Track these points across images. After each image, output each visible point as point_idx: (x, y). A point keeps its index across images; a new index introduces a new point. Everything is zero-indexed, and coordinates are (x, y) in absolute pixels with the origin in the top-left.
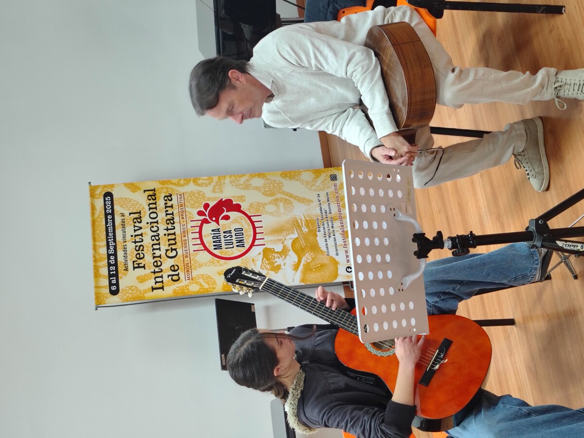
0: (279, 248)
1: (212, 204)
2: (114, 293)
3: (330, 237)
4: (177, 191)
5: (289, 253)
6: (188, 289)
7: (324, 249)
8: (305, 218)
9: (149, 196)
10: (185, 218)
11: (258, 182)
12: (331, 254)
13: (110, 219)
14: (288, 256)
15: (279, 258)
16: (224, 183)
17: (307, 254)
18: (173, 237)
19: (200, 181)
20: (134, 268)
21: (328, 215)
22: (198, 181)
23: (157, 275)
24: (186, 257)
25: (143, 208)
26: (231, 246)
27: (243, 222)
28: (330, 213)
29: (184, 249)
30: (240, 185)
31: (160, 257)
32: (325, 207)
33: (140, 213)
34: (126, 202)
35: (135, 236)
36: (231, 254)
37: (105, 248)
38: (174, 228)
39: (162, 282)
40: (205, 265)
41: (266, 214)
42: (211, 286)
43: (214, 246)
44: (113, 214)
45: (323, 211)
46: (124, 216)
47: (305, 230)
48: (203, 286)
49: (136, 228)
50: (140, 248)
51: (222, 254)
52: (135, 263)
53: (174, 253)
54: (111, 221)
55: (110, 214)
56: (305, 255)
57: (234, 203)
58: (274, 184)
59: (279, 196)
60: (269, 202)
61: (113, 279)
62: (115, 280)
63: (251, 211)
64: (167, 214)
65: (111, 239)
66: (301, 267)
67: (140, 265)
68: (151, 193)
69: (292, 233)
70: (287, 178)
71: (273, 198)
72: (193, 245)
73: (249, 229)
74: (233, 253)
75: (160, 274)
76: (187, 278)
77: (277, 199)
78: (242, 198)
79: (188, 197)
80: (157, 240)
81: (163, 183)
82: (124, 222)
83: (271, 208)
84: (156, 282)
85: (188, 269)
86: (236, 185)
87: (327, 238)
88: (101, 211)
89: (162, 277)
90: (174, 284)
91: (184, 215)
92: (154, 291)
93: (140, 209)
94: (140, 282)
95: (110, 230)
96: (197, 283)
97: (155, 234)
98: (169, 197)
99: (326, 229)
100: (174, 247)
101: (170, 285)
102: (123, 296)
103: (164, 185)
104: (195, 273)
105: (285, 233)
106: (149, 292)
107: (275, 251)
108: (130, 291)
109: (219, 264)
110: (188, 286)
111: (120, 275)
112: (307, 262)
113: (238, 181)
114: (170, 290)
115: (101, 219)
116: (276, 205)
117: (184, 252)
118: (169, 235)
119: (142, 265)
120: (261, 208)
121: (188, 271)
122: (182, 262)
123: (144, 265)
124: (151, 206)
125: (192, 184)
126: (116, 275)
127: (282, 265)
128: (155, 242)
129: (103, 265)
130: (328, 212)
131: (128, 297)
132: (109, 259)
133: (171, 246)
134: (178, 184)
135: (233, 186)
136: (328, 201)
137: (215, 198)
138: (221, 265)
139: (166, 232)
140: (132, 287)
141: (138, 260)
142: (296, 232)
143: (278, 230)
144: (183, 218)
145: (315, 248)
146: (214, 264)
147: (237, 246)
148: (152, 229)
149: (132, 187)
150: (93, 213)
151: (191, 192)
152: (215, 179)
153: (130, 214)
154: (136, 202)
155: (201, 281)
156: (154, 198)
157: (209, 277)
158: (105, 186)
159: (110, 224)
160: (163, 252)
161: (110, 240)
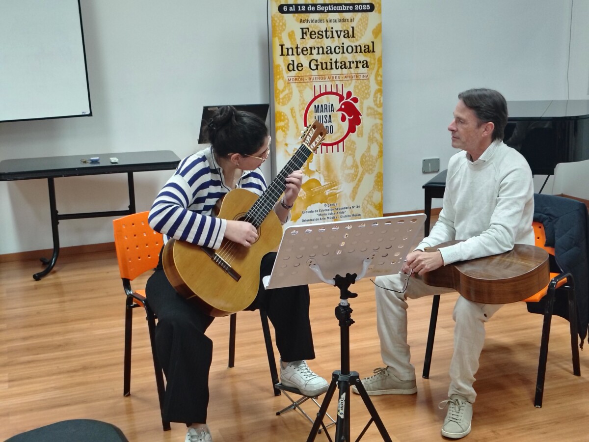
0: (312, 167)
1: (357, 105)
2: (281, 9)
3: (320, 215)
4: (371, 73)
6: (280, 78)
7: (309, 209)
8: (338, 193)
9: (368, 46)
10: (346, 79)
11: (375, 150)
12: (303, 215)
13: (349, 8)
14: (304, 175)
16: (375, 118)
17: (305, 193)
18: (329, 67)
19: (379, 95)
20: (302, 29)
21: (340, 215)
22: (379, 94)
23: (295, 50)
24: (310, 79)
25: (357, 40)
27: (339, 134)
29: (317, 77)
30: (373, 133)
31: (311, 54)
32: (348, 212)
33: (353, 37)
34: (364, 24)
35: (332, 32)
36: (309, 121)
37: (322, 3)
38: (337, 69)
39: (288, 55)
40: (300, 96)
41: (344, 157)
42: (281, 100)
43: (318, 106)
44: (354, 11)
45: (343, 210)
46: (351, 21)
47: (327, 192)
48: (282, 92)
49: (339, 33)
50: (320, 35)
51: (310, 112)
52: (307, 30)
53: (313, 67)
54: (348, 9)
55: (353, 8)
56: (304, 191)
57: (356, 126)
58: (372, 165)
59: (360, 169)
60: (355, 160)
61: (293, 8)
62: (292, 10)
63: (348, 143)
64: (350, 62)
65: (331, 8)
67: (304, 35)
68: (371, 48)
69: (325, 180)
70: (376, 178)
71: (359, 164)
72: (320, 86)
73: (332, 140)
75: (295, 53)
76: (289, 78)
77: (358, 168)
78: (361, 134)
79: (365, 83)
80: (327, 52)
81: (380, 61)
82: (345, 21)
83: (349, 161)
84: (288, 49)
85: (299, 80)
86: (373, 130)
87: (319, 213)
89: (293, 54)
90: (285, 65)
91: (349, 79)
92: (280, 47)
93: (356, 37)
94: (289, 34)
95: (339, 8)
96: (285, 87)
97: (333, 50)
98: (366, 65)
99: (326, 212)
100: (319, 67)
101: (284, 62)
102: (277, 17)
103: (378, 61)
104: (294, 86)
105: (326, 173)
106: (280, 42)
107: (310, 163)
108: (281, 24)
109: (301, 109)
110: (283, 79)
111: (296, 15)
113: (377, 132)
114: (280, 61)
116: (353, 166)
117: (314, 77)
118: (331, 63)
119: (305, 37)
120: (350, 152)
121: (296, 79)
122: (305, 75)
123: (305, 39)
124: (359, 48)
125: (377, 87)
126: (297, 12)
128: (325, 50)
130: (343, 215)
131: (276, 21)
132: (312, 5)
133: (320, 64)
134: (377, 75)
135: (373, 126)
136: (353, 215)
137: (362, 108)
138: (300, 111)
139: (334, 60)
140: (285, 25)
141: (309, 33)
142: (326, 183)
143: (328, 167)
144: (346, 77)
145: (311, 200)
146: (301, 104)
148: (337, 48)
149: (378, 31)
151: (370, 87)
152: (380, 110)
153: (353, 28)
154: (363, 34)
155: (287, 92)
156: (366, 51)
157: (289, 99)
158: (380, 5)
159: (345, 8)
160: (315, 56)
161: (330, 7)
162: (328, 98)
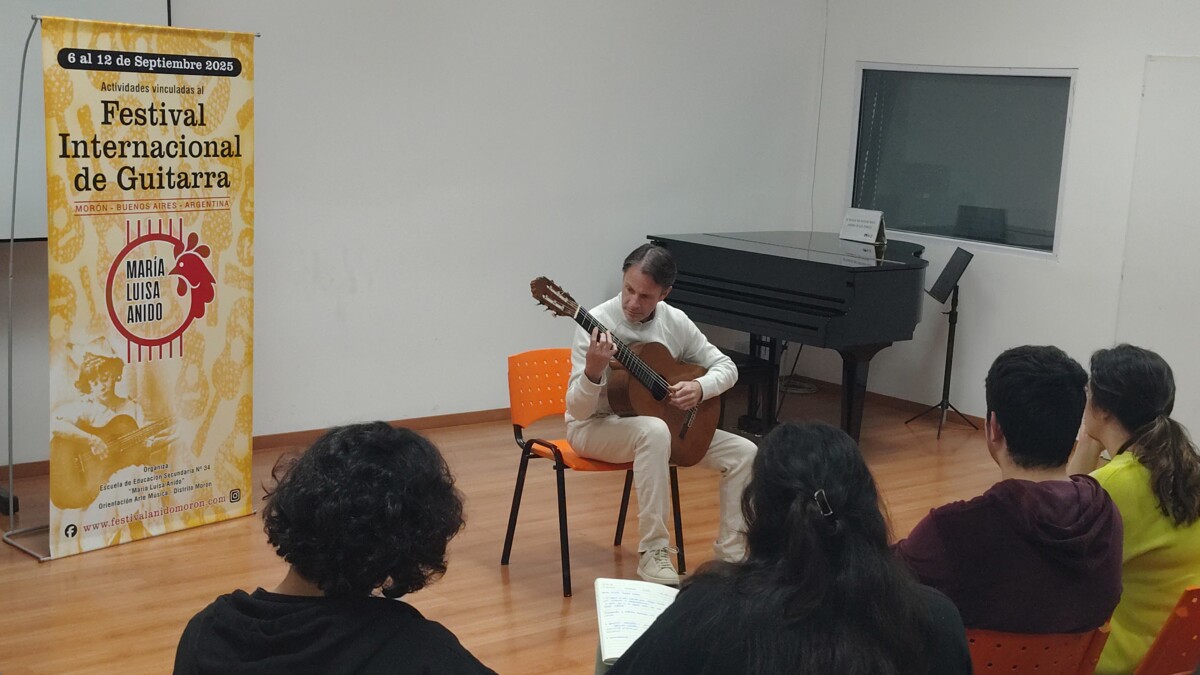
0: (121, 390)
1: (207, 262)
2: (62, 58)
3: (134, 490)
4: (234, 198)
5: (110, 410)
6: (58, 205)
7: (113, 480)
8: (170, 442)
9: (229, 143)
10: (187, 209)
11: (238, 351)
12: (102, 493)
13: (195, 66)
14: (104, 407)
15: (103, 390)
16: (240, 288)
17: (106, 447)
18: (156, 184)
19: (246, 242)
20: (106, 103)
21: (172, 487)
22: (246, 238)
23: (90, 146)
24: (119, 207)
25: (210, 131)
26: (131, 297)
27: (173, 320)
28: (176, 491)
29: (133, 203)
30: (236, 317)
31: (123, 155)
32: (187, 481)
33: (202, 124)
34: (222, 99)
35: (163, 111)
36: (117, 295)
37: (144, 51)
38: (171, 187)
39: (76, 156)
40: (100, 243)
41: (183, 367)
42: (61, 252)
44: (204, 72)
45: (179, 477)
46: (199, 93)
47: (150, 442)
48: (63, 235)
49: (176, 114)
50: (140, 117)
51: (119, 276)
52: (114, 105)
53: (127, 183)
54: (192, 68)
55: (202, 66)
56: (105, 442)
57: (206, 304)
58: (233, 381)
59: (212, 391)
60: (203, 372)
61: (87, 59)
62: (86, 62)
63: (191, 338)
64: (195, 175)
65: (161, 63)
66: (83, 434)
67: (110, 115)
68: (234, 149)
69: (146, 416)
70: (241, 407)
71: (210, 380)
72: (139, 222)
73: (159, 332)
74: (118, 299)
75: (90, 152)
76: (79, 205)
77: (208, 388)
78: (214, 320)
79: (222, 218)
80: (153, 152)
81: (249, 173)
82: (188, 92)
83: (192, 375)
84: (76, 143)
85: (97, 209)
86: (236, 310)
87: (133, 486)
88: (210, 49)
89: (86, 156)
90: (69, 177)
91: (193, 208)
92: (61, 138)
93: (208, 125)
94: (79, 112)
95: (177, 65)
96: (69, 224)
97: (164, 149)
98: (224, 181)
99: (147, 484)
100: (138, 183)
101: (68, 171)
102: (55, 75)
103: (246, 173)
104: (87, 221)
105: (146, 402)
106: (60, 128)
107: (117, 383)
108: (63, 90)
109: (100, 270)
110: (65, 207)
111: (94, 72)
112: (92, 445)
113: (242, 314)
114: (60, 170)
115: (197, 49)
116: (197, 386)
117: (128, 203)
118: (160, 175)
119: (110, 120)
120: (193, 356)
121: (92, 208)
122: (109, 198)
123: (110, 123)
124: (212, 146)
125: (243, 225)
126: (94, 66)
127: (90, 396)
128: (150, 149)
129: (115, 43)
130: (179, 486)
131: (53, 84)
132: (126, 55)
133: (140, 177)
134: (244, 201)
135: (235, 303)
136: (197, 486)
137: (216, 268)
138: (98, 273)
139: (165, 170)
140: (71, 94)
141: (119, 112)
142: (148, 423)
143: (153, 389)
144: (187, 205)
145: (117, 461)
146: (102, 260)
147: (131, 308)
148: (172, 145)
149: (246, 115)
150: (207, 35)
151: (230, 225)
152: (248, 271)
153: (202, 105)
154: (220, 119)
155: (73, 233)
156: (226, 153)
157: (78, 249)
158: (250, 63)
159: (191, 65)
160: (130, 161)
161: (159, 61)
162: (153, 246)
